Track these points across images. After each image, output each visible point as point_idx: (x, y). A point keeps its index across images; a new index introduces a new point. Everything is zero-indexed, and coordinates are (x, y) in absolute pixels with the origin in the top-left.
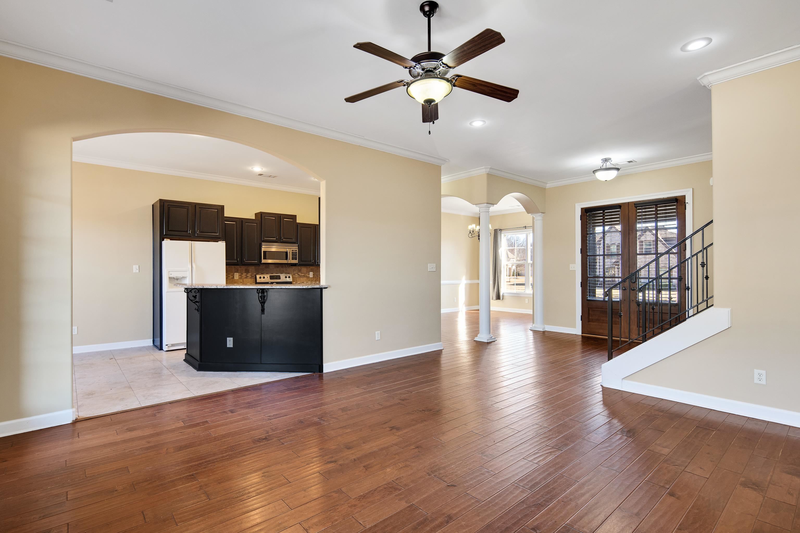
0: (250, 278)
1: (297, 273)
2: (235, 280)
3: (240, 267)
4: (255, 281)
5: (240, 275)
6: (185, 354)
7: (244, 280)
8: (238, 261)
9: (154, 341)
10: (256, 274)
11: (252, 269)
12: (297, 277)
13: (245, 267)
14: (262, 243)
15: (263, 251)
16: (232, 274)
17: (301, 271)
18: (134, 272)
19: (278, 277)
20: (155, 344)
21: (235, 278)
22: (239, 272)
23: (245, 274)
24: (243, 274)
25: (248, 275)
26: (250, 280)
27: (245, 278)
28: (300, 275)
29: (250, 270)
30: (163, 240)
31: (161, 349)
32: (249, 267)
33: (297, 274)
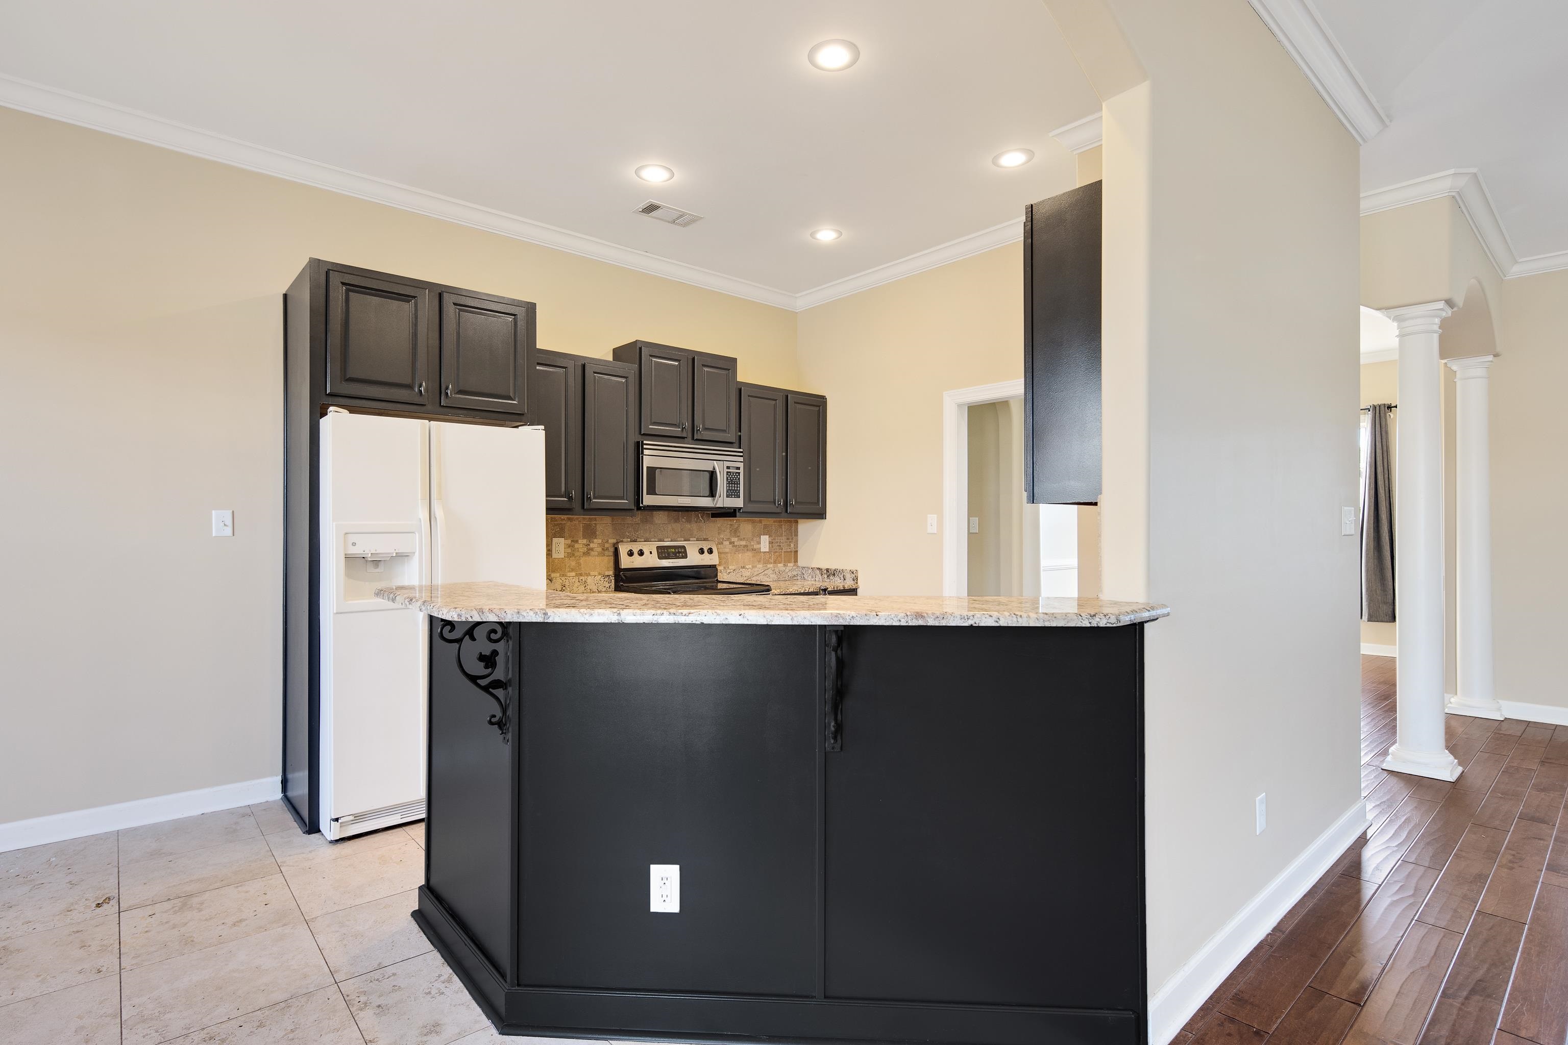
0: (600, 554)
1: (728, 539)
2: (553, 561)
3: (569, 519)
4: (612, 564)
5: (569, 546)
6: (420, 888)
7: (582, 560)
8: (570, 498)
9: (285, 782)
10: (615, 541)
11: (603, 524)
12: (727, 550)
13: (584, 518)
14: (645, 442)
15: (647, 467)
17: (740, 532)
18: (214, 535)
19: (679, 552)
20: (289, 794)
21: (555, 555)
22: (566, 534)
23: (585, 541)
24: (577, 541)
25: (592, 545)
26: (598, 560)
27: (584, 553)
28: (735, 544)
29: (599, 528)
30: (324, 414)
31: (312, 827)
32: (595, 520)
33: (728, 543)
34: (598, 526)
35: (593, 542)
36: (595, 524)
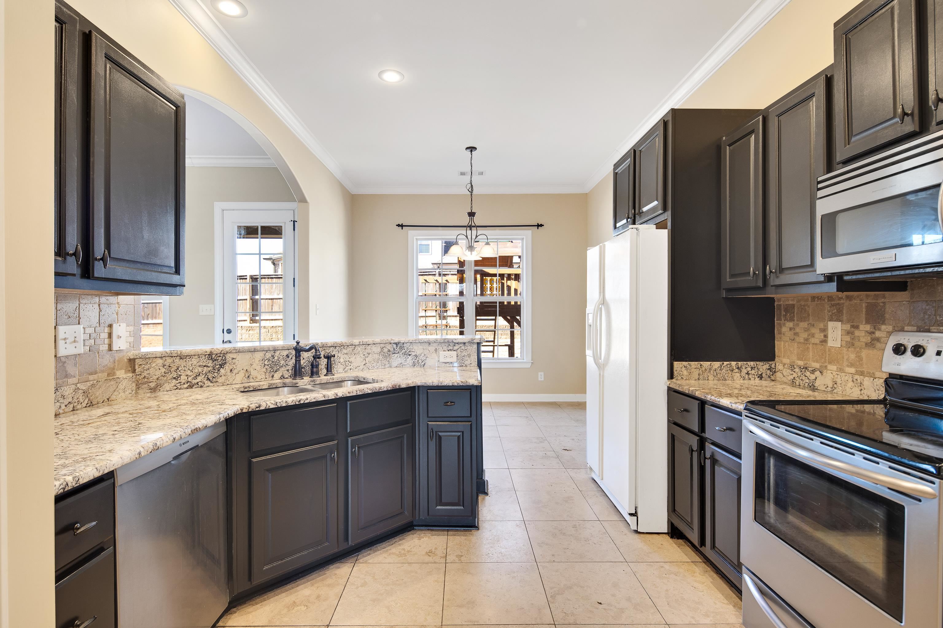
2: (829, 350)
3: (847, 297)
5: (848, 333)
13: (867, 296)
15: (822, 216)
16: (821, 325)
21: (830, 343)
22: (845, 318)
23: (868, 327)
24: (857, 327)
25: (878, 334)
27: (866, 344)
29: (889, 309)
32: (884, 297)
34: (887, 306)
35: (879, 330)
36: (884, 303)
